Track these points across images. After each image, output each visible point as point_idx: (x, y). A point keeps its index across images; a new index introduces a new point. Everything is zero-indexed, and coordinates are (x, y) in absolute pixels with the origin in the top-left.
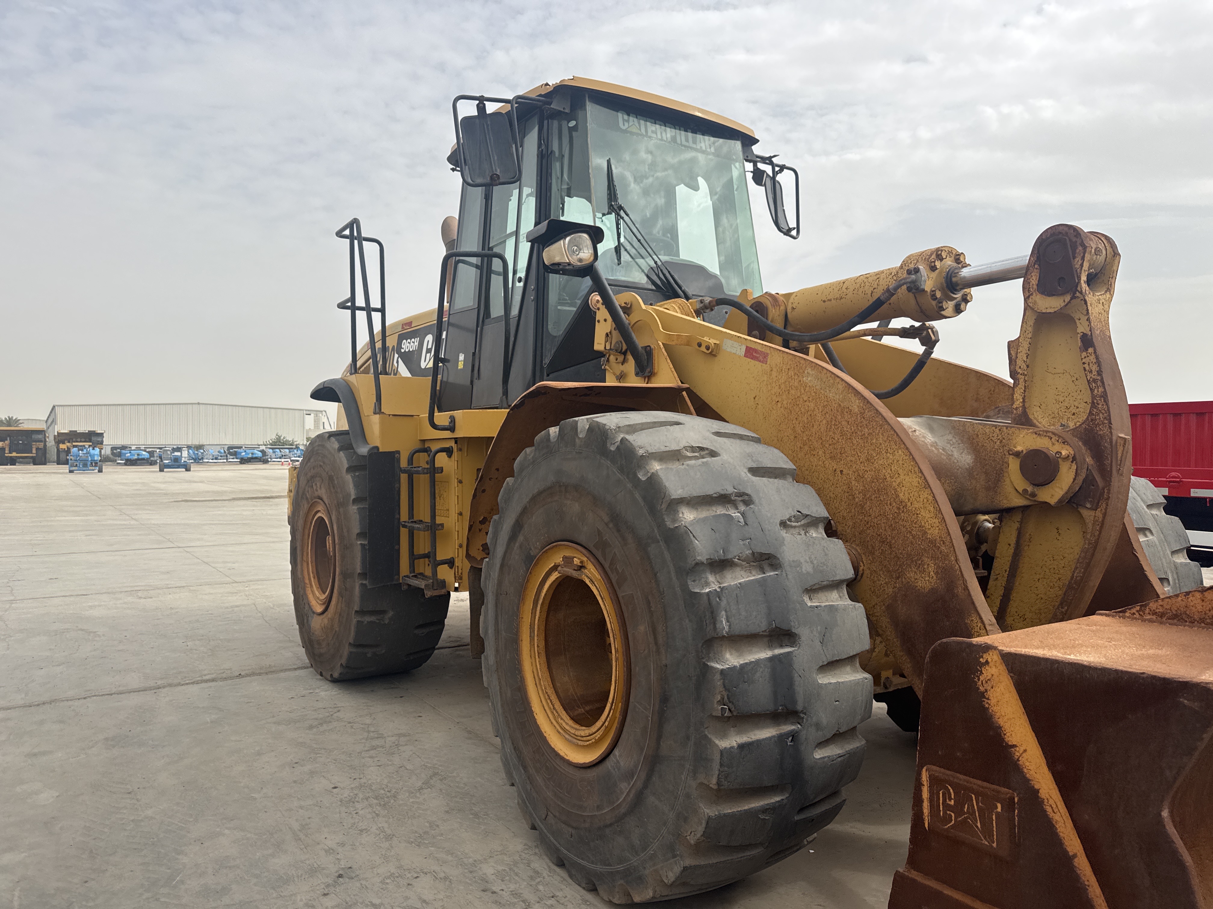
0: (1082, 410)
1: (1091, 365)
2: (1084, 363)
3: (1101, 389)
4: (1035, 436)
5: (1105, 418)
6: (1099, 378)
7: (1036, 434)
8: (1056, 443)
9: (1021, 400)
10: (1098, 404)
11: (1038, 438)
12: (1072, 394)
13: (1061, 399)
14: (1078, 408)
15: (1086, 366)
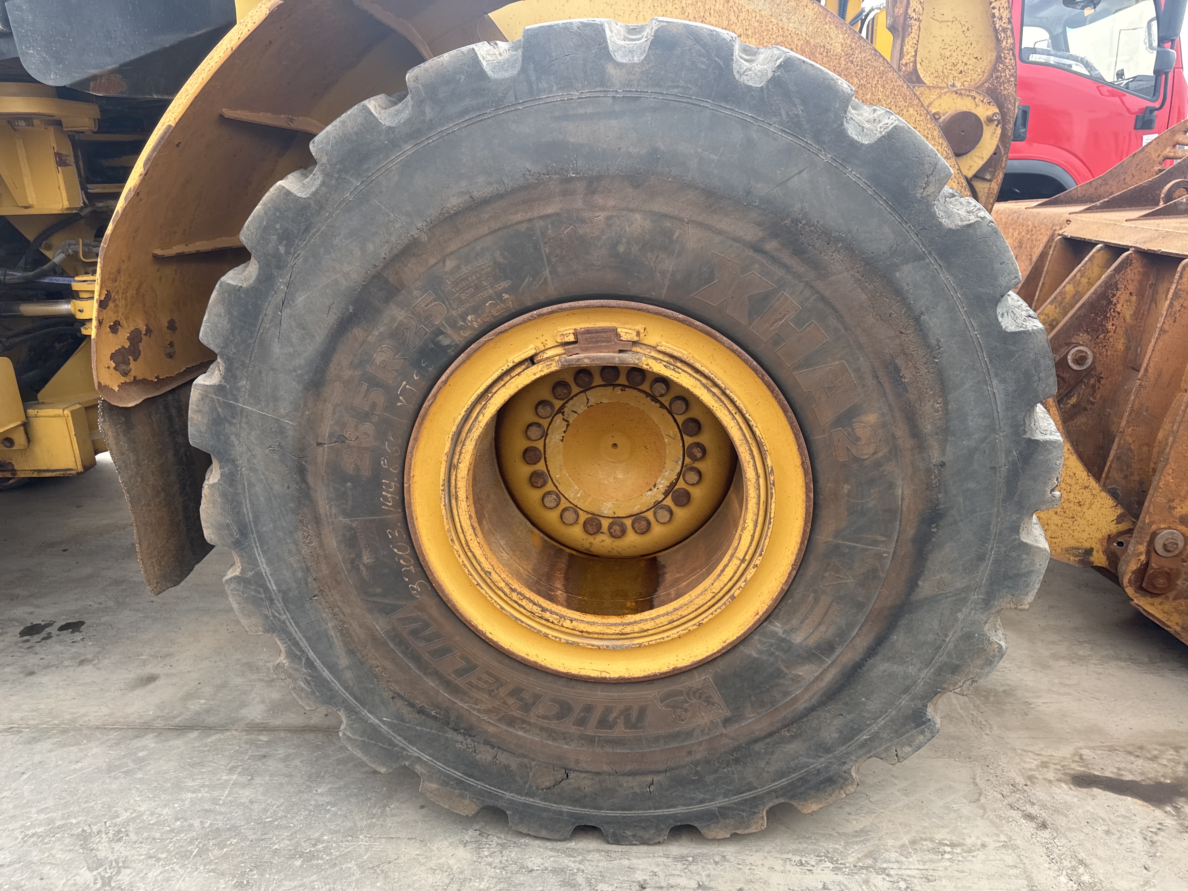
0: (970, 67)
1: (1002, 10)
2: (994, 8)
3: (1010, 41)
4: (955, 96)
5: (1012, 75)
6: (1009, 26)
7: (956, 93)
8: (981, 104)
9: (913, 54)
10: (1005, 58)
11: (959, 99)
12: (962, 48)
13: (948, 54)
14: (966, 64)
15: (996, 11)
